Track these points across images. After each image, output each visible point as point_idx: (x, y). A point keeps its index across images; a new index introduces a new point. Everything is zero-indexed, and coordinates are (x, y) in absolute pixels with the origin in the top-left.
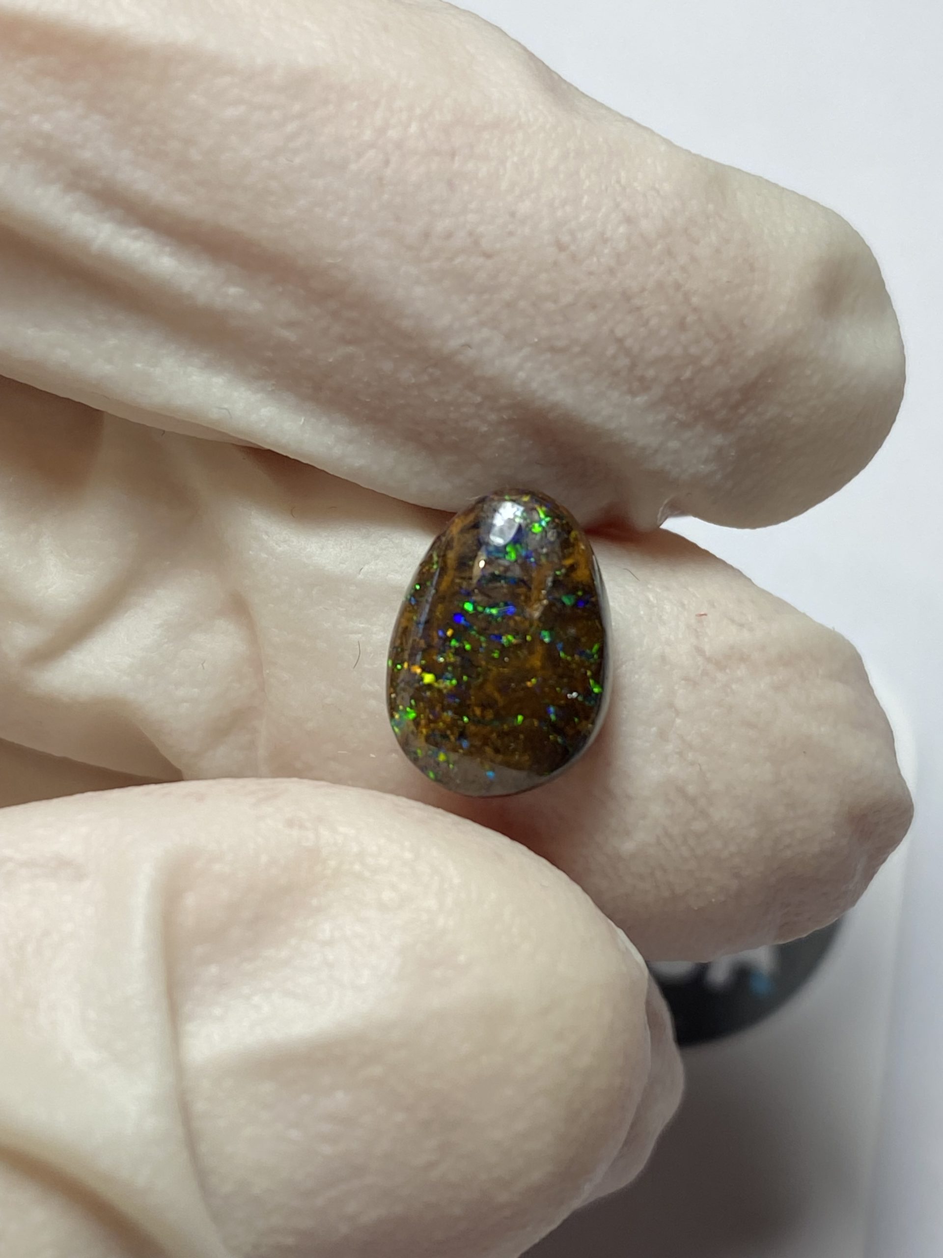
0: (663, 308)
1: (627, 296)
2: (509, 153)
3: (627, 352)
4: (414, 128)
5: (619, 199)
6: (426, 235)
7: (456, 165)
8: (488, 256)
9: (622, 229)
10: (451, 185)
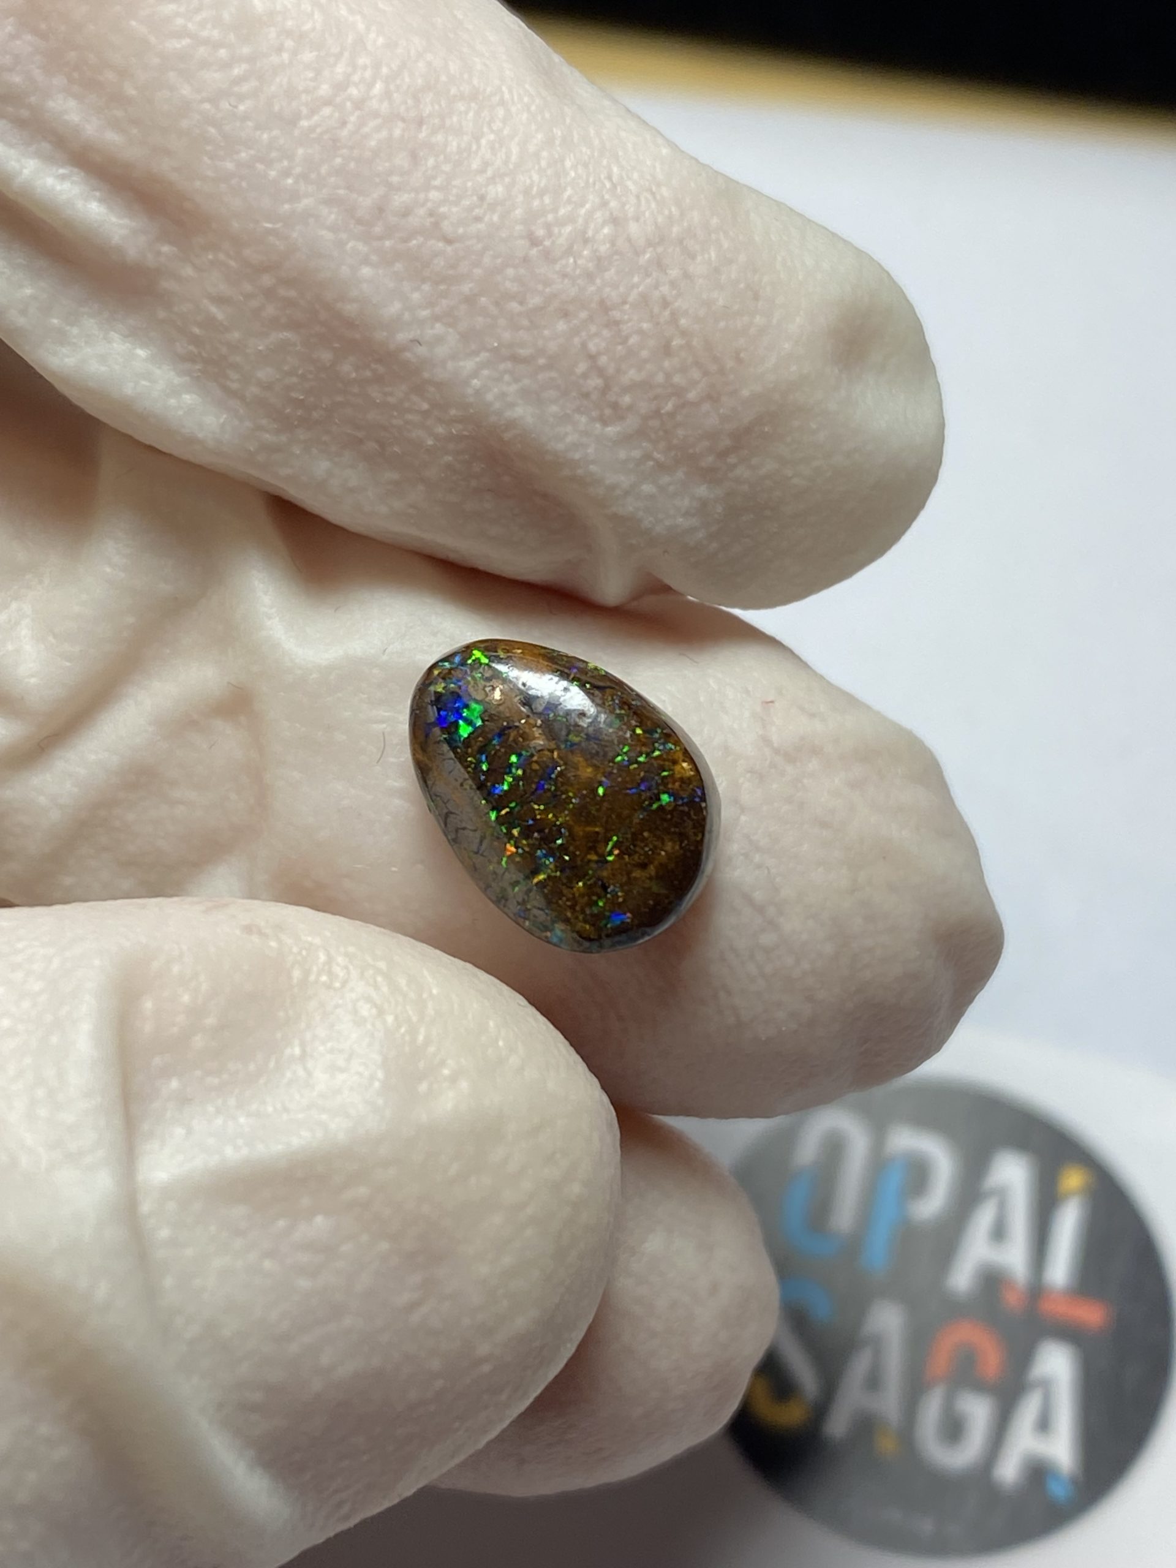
0: (645, 326)
1: (604, 307)
2: (485, 129)
3: (601, 372)
4: (378, 87)
5: (607, 197)
6: (380, 210)
7: (423, 134)
8: (449, 241)
9: (606, 230)
10: (414, 157)
